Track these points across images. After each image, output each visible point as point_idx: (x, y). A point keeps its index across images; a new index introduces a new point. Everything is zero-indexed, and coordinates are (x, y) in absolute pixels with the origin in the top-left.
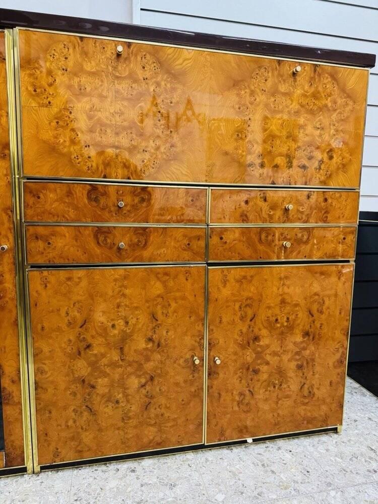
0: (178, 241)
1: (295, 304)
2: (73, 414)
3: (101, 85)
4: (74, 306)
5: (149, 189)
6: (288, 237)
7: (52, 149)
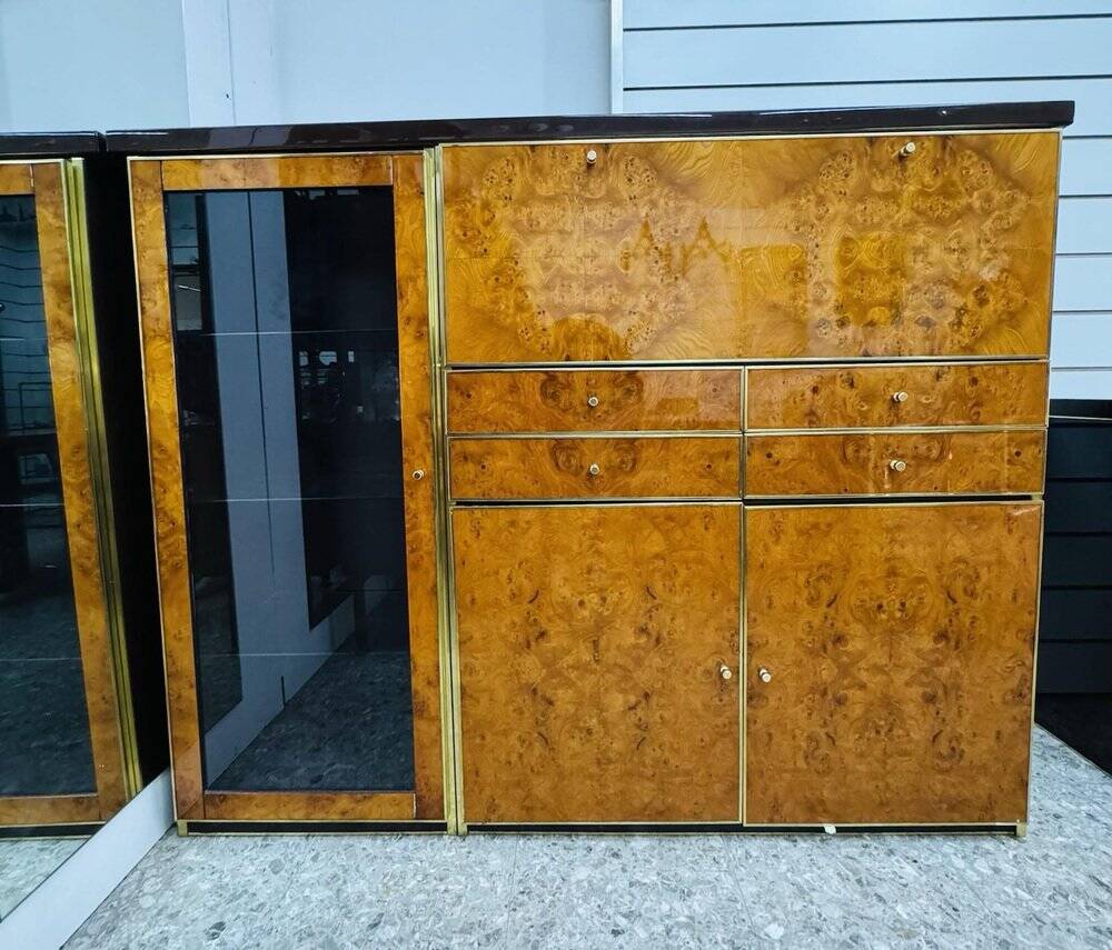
0: (690, 462)
1: (917, 577)
2: (518, 744)
3: (563, 216)
4: (519, 566)
5: (639, 374)
6: (900, 452)
7: (488, 321)
